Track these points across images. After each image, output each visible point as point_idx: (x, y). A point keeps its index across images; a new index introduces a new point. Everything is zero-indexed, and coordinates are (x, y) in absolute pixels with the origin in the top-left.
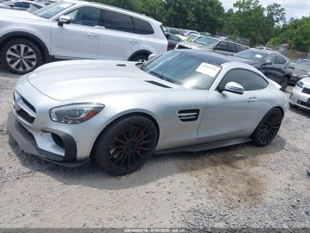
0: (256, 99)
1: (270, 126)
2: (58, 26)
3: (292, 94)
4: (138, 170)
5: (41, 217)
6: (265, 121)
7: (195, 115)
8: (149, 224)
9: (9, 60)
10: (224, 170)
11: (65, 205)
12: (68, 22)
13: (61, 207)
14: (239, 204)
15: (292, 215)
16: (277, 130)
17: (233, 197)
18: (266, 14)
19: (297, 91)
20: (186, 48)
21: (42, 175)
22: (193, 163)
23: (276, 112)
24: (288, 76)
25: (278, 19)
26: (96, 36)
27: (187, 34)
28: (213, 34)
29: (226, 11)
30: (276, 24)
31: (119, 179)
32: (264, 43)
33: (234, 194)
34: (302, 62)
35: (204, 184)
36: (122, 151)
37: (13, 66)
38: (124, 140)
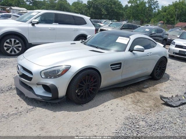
0: (151, 54)
1: (160, 68)
2: (32, 26)
3: (169, 49)
4: (92, 100)
5: (45, 131)
6: (158, 66)
7: (119, 66)
8: (104, 127)
9: (5, 48)
10: (139, 95)
11: (57, 123)
12: (38, 23)
13: (55, 124)
14: (151, 112)
15: (181, 114)
16: (164, 70)
17: (147, 108)
18: (147, 5)
19: (172, 47)
20: (105, 30)
21: (40, 109)
22: (121, 94)
23: (163, 60)
24: (166, 39)
25: (154, 7)
26: (54, 29)
27: (103, 22)
28: (119, 20)
29: (124, 6)
30: (154, 10)
31: (83, 106)
32: (148, 22)
33: (147, 107)
34: (172, 31)
35: (130, 103)
36: (83, 90)
37: (9, 52)
38: (83, 84)
